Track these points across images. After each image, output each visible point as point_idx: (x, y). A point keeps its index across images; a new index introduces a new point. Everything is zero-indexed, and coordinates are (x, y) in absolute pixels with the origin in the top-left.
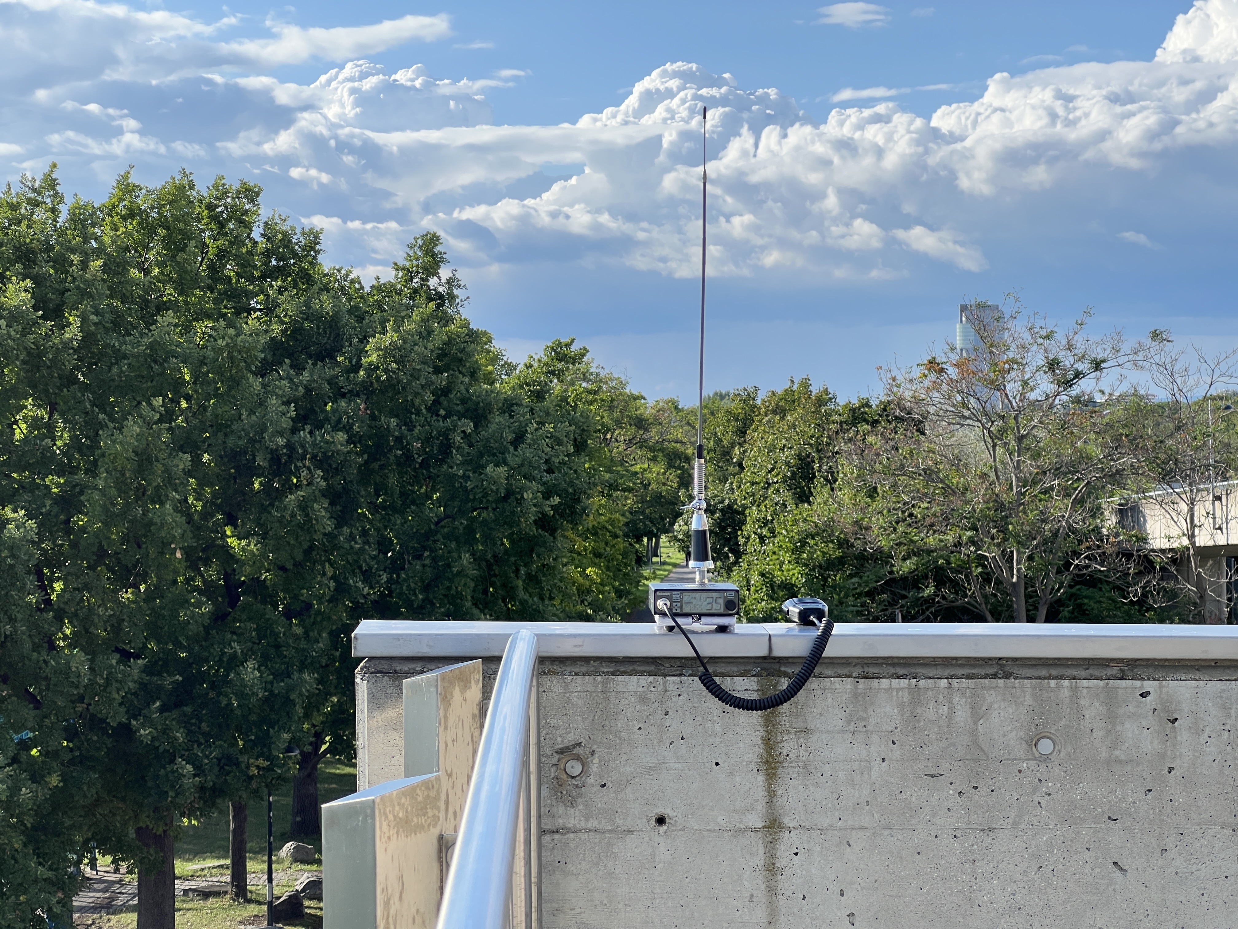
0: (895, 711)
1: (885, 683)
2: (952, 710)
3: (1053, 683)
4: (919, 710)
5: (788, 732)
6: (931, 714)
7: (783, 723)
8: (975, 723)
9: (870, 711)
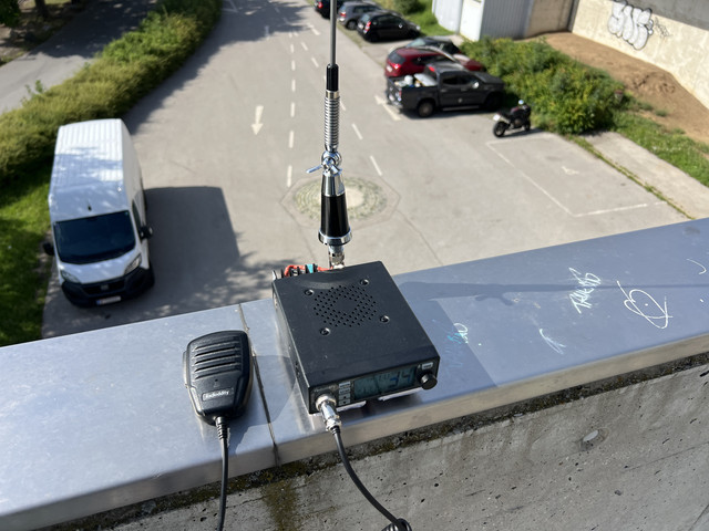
0: (443, 462)
1: (435, 443)
2: (508, 442)
3: (623, 390)
4: (471, 453)
5: (308, 517)
6: (485, 452)
7: (301, 512)
8: (530, 445)
9: (413, 471)
